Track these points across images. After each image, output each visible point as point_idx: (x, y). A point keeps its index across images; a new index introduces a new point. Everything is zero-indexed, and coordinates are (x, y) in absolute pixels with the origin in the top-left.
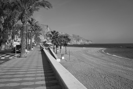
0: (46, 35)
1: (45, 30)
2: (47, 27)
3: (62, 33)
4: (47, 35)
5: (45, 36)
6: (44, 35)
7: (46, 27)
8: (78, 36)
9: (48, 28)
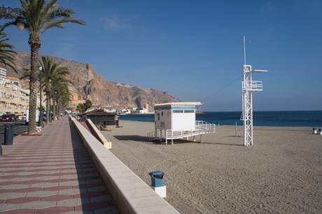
0: (85, 88)
1: (82, 75)
2: (87, 68)
3: (124, 85)
4: (87, 89)
5: (81, 91)
6: (78, 89)
7: (84, 69)
8: (165, 93)
9: (90, 72)
